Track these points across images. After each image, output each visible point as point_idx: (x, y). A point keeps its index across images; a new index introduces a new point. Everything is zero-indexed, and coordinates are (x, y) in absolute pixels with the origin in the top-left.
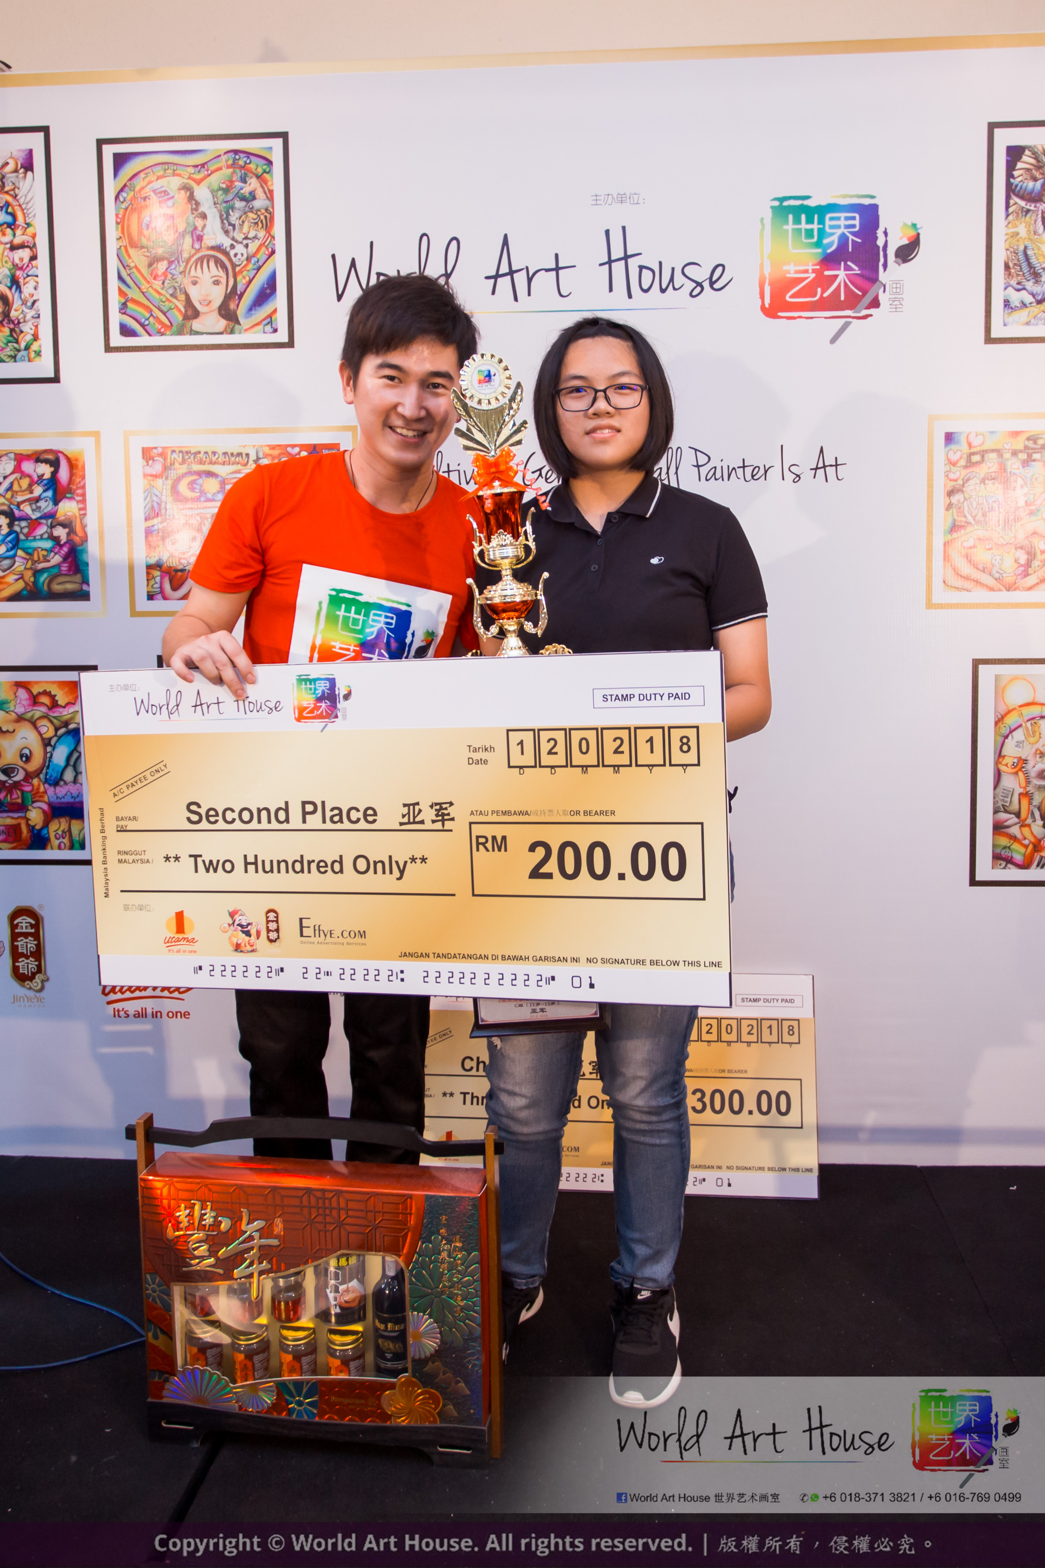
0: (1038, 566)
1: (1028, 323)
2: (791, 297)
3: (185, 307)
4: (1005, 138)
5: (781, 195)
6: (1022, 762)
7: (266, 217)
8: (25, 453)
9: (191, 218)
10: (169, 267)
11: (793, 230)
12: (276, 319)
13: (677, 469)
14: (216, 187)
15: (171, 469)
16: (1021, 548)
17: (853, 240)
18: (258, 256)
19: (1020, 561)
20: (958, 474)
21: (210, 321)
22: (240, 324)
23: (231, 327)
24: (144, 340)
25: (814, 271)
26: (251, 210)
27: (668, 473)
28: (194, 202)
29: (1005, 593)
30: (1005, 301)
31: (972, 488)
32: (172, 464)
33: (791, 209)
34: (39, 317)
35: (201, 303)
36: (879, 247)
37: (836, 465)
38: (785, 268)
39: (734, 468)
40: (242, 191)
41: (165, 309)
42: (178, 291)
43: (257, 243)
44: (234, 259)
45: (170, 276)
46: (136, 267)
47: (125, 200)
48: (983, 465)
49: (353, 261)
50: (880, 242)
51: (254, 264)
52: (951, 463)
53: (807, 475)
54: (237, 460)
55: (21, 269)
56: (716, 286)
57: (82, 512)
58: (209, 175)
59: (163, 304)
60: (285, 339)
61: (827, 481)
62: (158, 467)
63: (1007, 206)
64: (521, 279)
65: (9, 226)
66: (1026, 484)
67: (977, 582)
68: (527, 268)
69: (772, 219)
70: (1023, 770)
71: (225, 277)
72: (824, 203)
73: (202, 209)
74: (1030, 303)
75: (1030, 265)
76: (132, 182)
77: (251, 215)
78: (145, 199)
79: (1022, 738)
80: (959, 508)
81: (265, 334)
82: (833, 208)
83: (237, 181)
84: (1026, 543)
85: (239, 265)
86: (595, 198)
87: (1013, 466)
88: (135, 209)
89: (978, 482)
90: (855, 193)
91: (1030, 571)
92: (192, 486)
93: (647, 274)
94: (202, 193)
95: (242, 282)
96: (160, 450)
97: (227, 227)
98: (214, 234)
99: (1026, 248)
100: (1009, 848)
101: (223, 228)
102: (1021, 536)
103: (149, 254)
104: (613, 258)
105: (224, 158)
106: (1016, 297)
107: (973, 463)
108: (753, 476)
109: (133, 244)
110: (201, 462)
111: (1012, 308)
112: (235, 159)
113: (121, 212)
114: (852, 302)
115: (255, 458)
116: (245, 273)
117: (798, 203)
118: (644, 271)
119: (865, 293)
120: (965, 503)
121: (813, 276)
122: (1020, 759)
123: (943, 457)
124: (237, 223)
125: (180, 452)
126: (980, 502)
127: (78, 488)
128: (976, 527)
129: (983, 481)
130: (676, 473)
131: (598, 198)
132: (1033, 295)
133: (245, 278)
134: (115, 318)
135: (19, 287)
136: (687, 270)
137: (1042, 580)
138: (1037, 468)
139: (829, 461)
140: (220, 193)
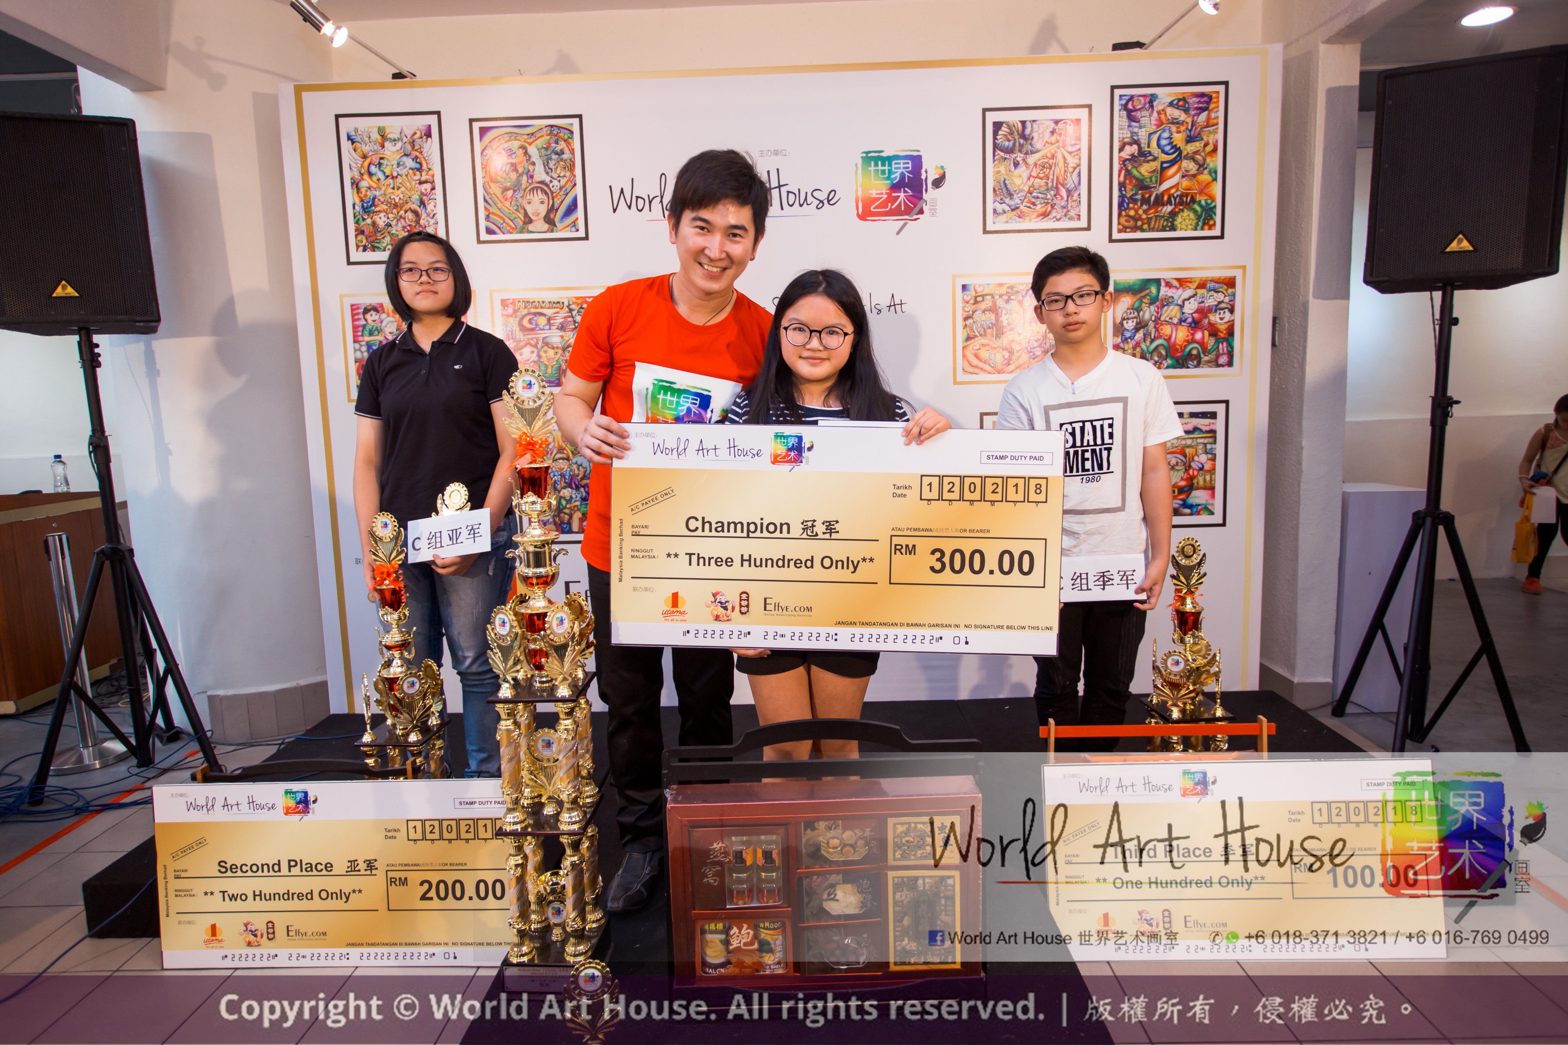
0: (1015, 359)
1: (1007, 222)
4: (992, 117)
5: (867, 150)
7: (570, 164)
9: (526, 165)
12: (578, 224)
14: (540, 147)
15: (518, 312)
16: (1006, 349)
18: (567, 187)
20: (970, 308)
21: (540, 225)
24: (500, 237)
26: (561, 160)
28: (527, 155)
29: (996, 375)
32: (519, 308)
33: (873, 158)
34: (437, 223)
37: (901, 304)
40: (556, 149)
41: (512, 218)
43: (565, 180)
46: (494, 194)
47: (486, 155)
48: (983, 303)
49: (622, 190)
50: (923, 177)
51: (564, 192)
52: (965, 303)
53: (885, 310)
54: (557, 306)
55: (426, 195)
56: (831, 203)
58: (536, 140)
59: (511, 215)
60: (584, 235)
61: (896, 313)
62: (510, 311)
63: (994, 156)
65: (418, 170)
67: (982, 369)
72: (891, 154)
73: (532, 159)
75: (1007, 189)
76: (491, 144)
77: (561, 163)
78: (498, 154)
81: (571, 233)
82: (896, 157)
83: (552, 143)
86: (760, 152)
90: (909, 149)
92: (530, 321)
93: (791, 196)
94: (532, 150)
95: (557, 202)
96: (511, 300)
97: (548, 170)
101: (545, 171)
102: (1005, 342)
103: (501, 186)
105: (545, 130)
106: (1000, 208)
107: (978, 302)
109: (492, 180)
110: (536, 307)
112: (551, 130)
113: (485, 161)
114: (908, 211)
115: (567, 305)
117: (876, 154)
118: (790, 194)
119: (915, 205)
121: (886, 196)
123: (961, 298)
124: (553, 168)
125: (523, 302)
131: (763, 152)
134: (483, 224)
135: (425, 206)
136: (814, 194)
137: (1018, 368)
138: (1014, 304)
139: (897, 301)
140: (543, 150)
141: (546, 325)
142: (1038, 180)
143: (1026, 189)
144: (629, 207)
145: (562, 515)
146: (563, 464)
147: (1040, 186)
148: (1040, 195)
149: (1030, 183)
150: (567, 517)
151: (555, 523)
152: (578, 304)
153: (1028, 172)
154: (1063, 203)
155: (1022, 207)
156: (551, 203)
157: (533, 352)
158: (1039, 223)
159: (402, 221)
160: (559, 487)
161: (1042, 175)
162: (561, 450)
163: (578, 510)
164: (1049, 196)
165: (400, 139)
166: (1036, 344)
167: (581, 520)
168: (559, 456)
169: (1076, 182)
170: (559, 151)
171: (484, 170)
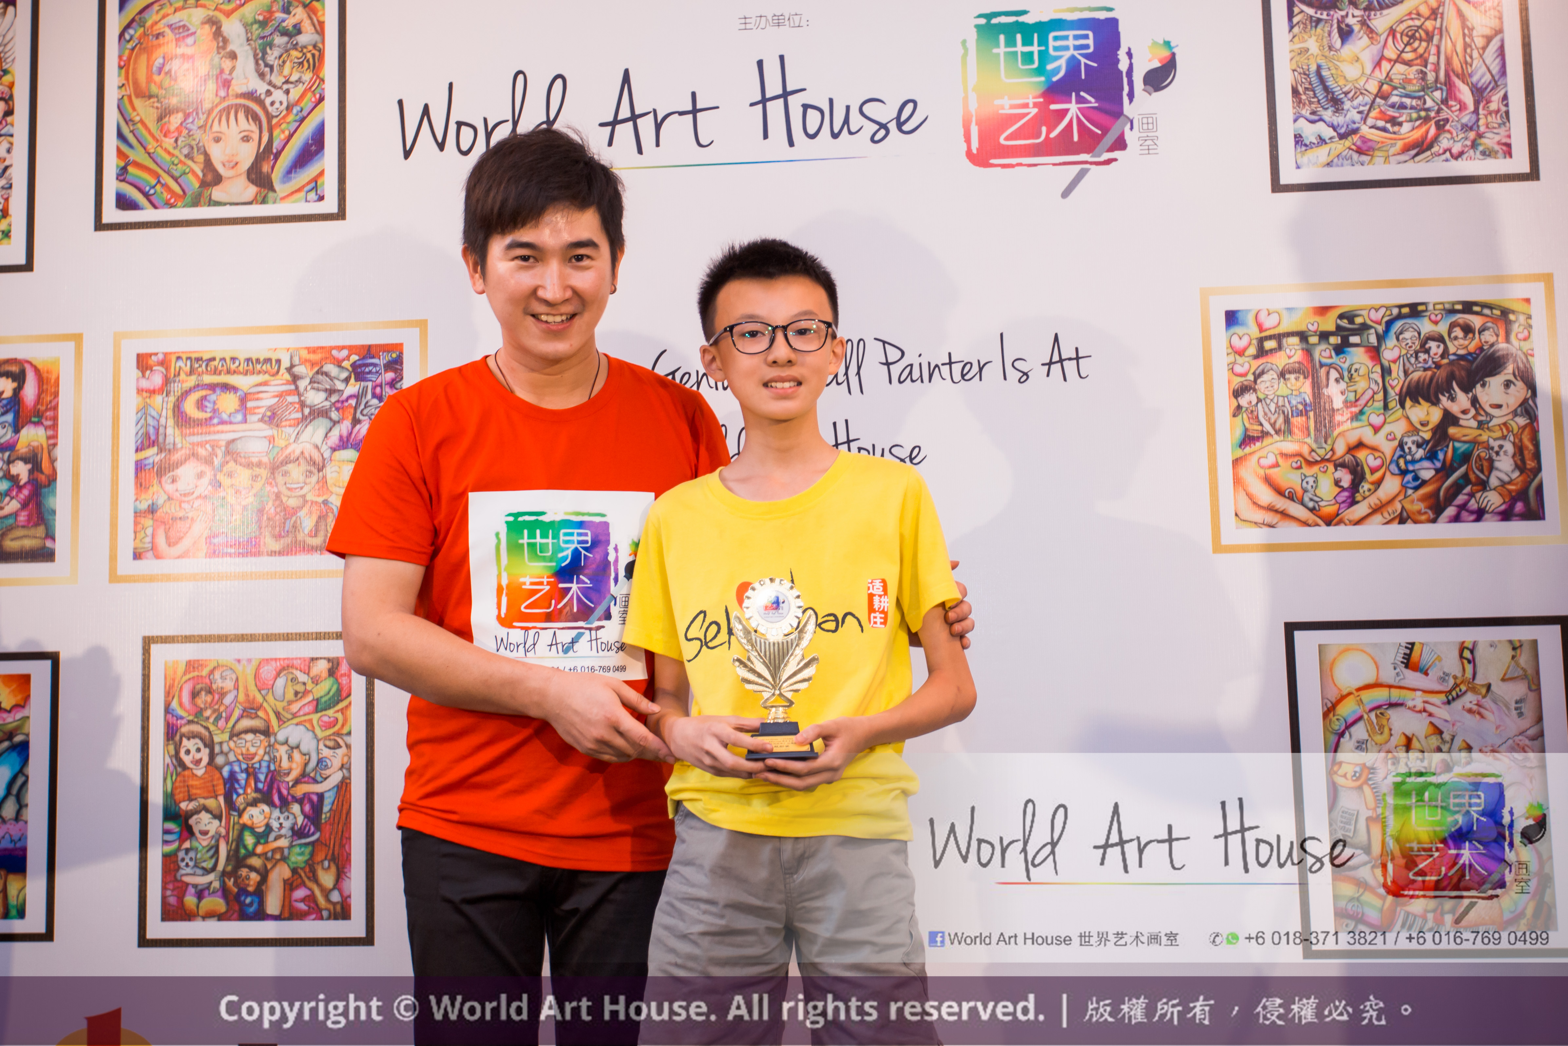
0: (1369, 490)
1: (1329, 164)
2: (1006, 139)
3: (203, 171)
5: (987, 11)
6: (1366, 771)
7: (313, 55)
9: (217, 59)
10: (185, 120)
11: (1006, 53)
12: (323, 183)
13: (859, 368)
14: (250, 20)
15: (174, 382)
17: (1086, 64)
18: (302, 105)
19: (1342, 484)
20: (1247, 366)
22: (274, 191)
23: (263, 194)
24: (148, 214)
25: (1035, 105)
26: (295, 47)
27: (846, 374)
28: (221, 39)
29: (1324, 529)
30: (1295, 136)
31: (1268, 384)
32: (177, 375)
33: (1003, 28)
34: (10, 187)
35: (224, 165)
36: (1121, 72)
37: (1077, 358)
38: (997, 102)
39: (937, 366)
40: (284, 24)
41: (177, 174)
43: (301, 88)
44: (270, 109)
45: (185, 132)
46: (142, 122)
47: (131, 38)
48: (1280, 354)
49: (426, 107)
50: (1123, 66)
51: (297, 115)
52: (1236, 352)
53: (1038, 373)
54: (264, 367)
56: (906, 128)
57: (52, 441)
58: (242, 5)
59: (175, 167)
60: (334, 209)
61: (1065, 380)
62: (157, 380)
63: (1291, 15)
64: (646, 125)
66: (1342, 378)
67: (1284, 514)
68: (655, 111)
69: (977, 40)
70: (1370, 782)
71: (258, 131)
72: (1045, 19)
73: (231, 47)
74: (1331, 138)
75: (1326, 89)
76: (143, 15)
77: (294, 53)
78: (157, 36)
79: (1365, 736)
80: (1252, 411)
81: (307, 204)
82: (1058, 24)
83: (278, 11)
84: (1348, 458)
85: (277, 116)
86: (743, 21)
87: (1323, 354)
88: (145, 48)
89: (1275, 376)
90: (1086, 6)
91: (1358, 497)
92: (201, 404)
93: (813, 117)
94: (233, 28)
95: (279, 137)
96: (161, 357)
97: (263, 68)
98: (246, 78)
99: (1319, 67)
100: (1358, 899)
101: (257, 71)
102: (1341, 449)
103: (159, 105)
104: (768, 96)
106: (1310, 132)
107: (1267, 352)
108: (963, 376)
109: (139, 93)
110: (216, 372)
111: (1306, 145)
113: (127, 53)
114: (1089, 142)
115: (288, 365)
116: (284, 126)
117: (1011, 19)
118: (809, 111)
119: (1105, 130)
120: (1259, 405)
121: (1034, 111)
122: (1364, 765)
123: (1224, 344)
124: (276, 63)
125: (187, 358)
126: (1280, 404)
127: (47, 411)
128: (1276, 437)
129: (1282, 375)
130: (858, 373)
131: (748, 21)
132: (1334, 128)
133: (283, 132)
134: (111, 185)
136: (866, 109)
137: (1376, 510)
138: (1358, 357)
139: (1067, 353)
140: (255, 26)
141: (237, 411)
142: (1400, 68)
143: (1373, 87)
144: (441, 146)
145: (244, 872)
146: (254, 745)
147: (1408, 81)
148: (1408, 101)
149: (1380, 75)
150: (254, 877)
151: (224, 891)
152: (313, 364)
153: (1375, 49)
154: (1466, 118)
155: (1365, 130)
157: (201, 475)
158: (1410, 164)
160: (240, 801)
161: (1408, 56)
163: (284, 859)
164: (1429, 103)
166: (1420, 453)
167: (289, 886)
169: (1495, 68)
170: (291, 28)
171: (123, 71)
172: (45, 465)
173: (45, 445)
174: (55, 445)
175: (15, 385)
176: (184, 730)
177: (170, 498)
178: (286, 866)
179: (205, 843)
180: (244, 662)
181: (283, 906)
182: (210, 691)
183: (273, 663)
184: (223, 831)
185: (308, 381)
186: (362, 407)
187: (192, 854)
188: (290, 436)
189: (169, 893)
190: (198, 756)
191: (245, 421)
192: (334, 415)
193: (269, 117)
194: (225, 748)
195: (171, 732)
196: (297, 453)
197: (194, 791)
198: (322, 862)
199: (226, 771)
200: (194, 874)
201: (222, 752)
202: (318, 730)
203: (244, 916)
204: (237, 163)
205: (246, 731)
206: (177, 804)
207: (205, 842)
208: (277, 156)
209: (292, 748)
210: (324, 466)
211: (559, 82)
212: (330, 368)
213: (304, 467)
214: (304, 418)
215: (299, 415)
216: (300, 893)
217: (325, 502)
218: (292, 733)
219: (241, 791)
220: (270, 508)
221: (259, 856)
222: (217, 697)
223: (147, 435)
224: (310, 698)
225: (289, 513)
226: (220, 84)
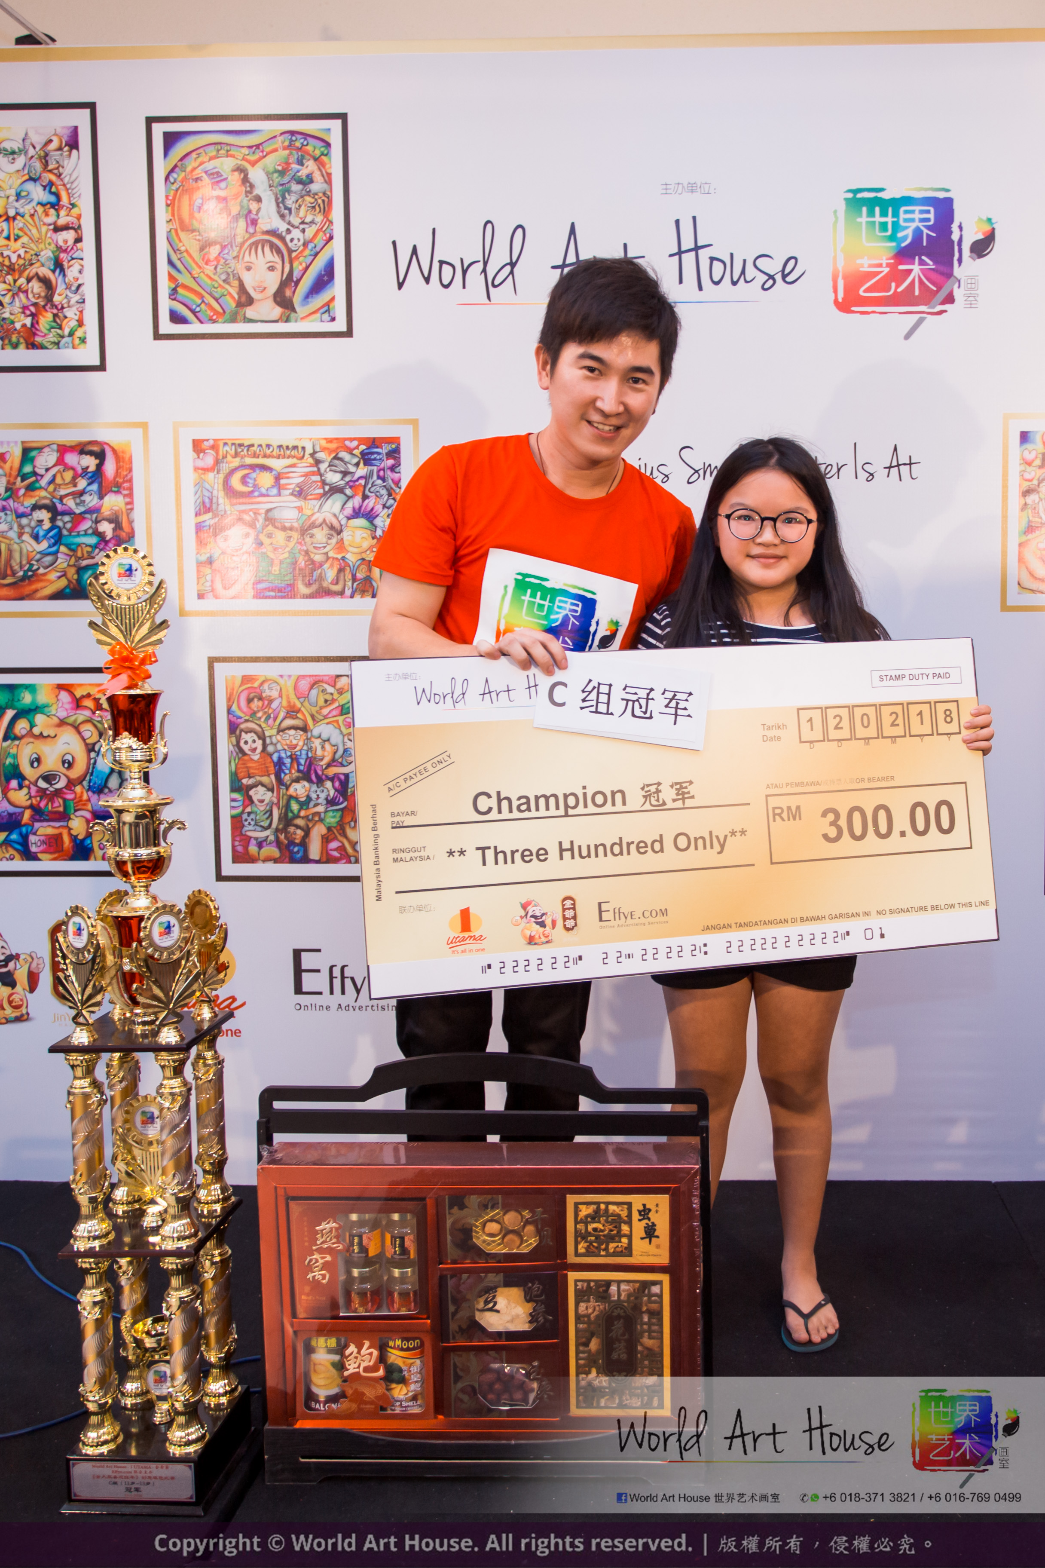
2: (865, 291)
3: (238, 294)
5: (854, 187)
7: (323, 201)
8: (68, 444)
11: (867, 222)
12: (334, 307)
14: (271, 169)
15: (223, 463)
17: (928, 235)
18: (316, 242)
20: (1034, 474)
21: (266, 308)
22: (296, 312)
24: (195, 327)
25: (888, 265)
26: (308, 193)
32: (225, 457)
34: (84, 302)
36: (953, 242)
37: (911, 463)
38: (859, 261)
40: (299, 174)
41: (217, 296)
42: (231, 276)
43: (314, 228)
44: (290, 245)
45: (222, 261)
46: (187, 251)
47: (175, 181)
49: (415, 248)
50: (955, 237)
51: (312, 250)
52: (1026, 463)
53: (881, 474)
54: (293, 453)
55: (65, 251)
56: (788, 279)
57: (129, 507)
58: (264, 157)
59: (216, 290)
60: (344, 328)
61: (900, 480)
62: (209, 460)
65: (53, 206)
69: (846, 211)
71: (280, 263)
72: (898, 196)
73: (256, 192)
76: (184, 161)
77: (308, 199)
78: (197, 180)
81: (323, 323)
82: (908, 201)
83: (293, 163)
86: (664, 187)
88: (187, 190)
90: (931, 186)
92: (244, 480)
93: (718, 267)
94: (257, 175)
95: (298, 268)
96: (211, 442)
97: (283, 211)
98: (270, 218)
101: (279, 212)
103: (200, 238)
104: (683, 249)
105: (280, 139)
109: (185, 227)
110: (255, 456)
112: (291, 141)
113: (172, 193)
114: (927, 297)
115: (311, 451)
116: (301, 259)
117: (871, 195)
118: (715, 263)
119: (939, 288)
121: (887, 270)
123: (1018, 456)
124: (293, 207)
125: (233, 444)
127: (124, 482)
131: (668, 187)
133: (301, 264)
134: (165, 305)
135: (62, 270)
136: (758, 262)
139: (903, 459)
140: (276, 175)
141: (273, 487)
144: (427, 280)
145: (292, 829)
146: (295, 738)
150: (300, 833)
151: (278, 843)
152: (330, 451)
156: (287, 269)
157: (247, 535)
159: (22, 296)
160: (287, 779)
162: (292, 712)
163: (321, 820)
165: (23, 151)
167: (326, 840)
168: (289, 722)
170: (304, 178)
171: (170, 208)
172: (125, 524)
173: (124, 510)
174: (132, 509)
175: (97, 461)
176: (243, 726)
177: (223, 553)
178: (323, 826)
179: (262, 809)
180: (285, 678)
181: (322, 853)
182: (261, 698)
183: (308, 679)
184: (275, 800)
185: (326, 465)
186: (370, 486)
187: (252, 816)
188: (314, 506)
189: (237, 843)
190: (254, 746)
191: (279, 495)
192: (348, 492)
193: (290, 251)
194: (274, 740)
195: (233, 728)
196: (321, 520)
197: (252, 771)
198: (349, 823)
199: (275, 757)
200: (255, 831)
201: (272, 743)
202: (343, 728)
203: (293, 860)
204: (265, 288)
205: (290, 728)
206: (240, 780)
207: (262, 807)
208: (297, 283)
209: (325, 741)
210: (341, 531)
211: (520, 231)
212: (343, 455)
213: (326, 530)
214: (325, 494)
215: (321, 491)
216: (334, 845)
217: (343, 558)
218: (323, 729)
219: (287, 771)
220: (302, 563)
221: (303, 818)
222: (266, 702)
223: (204, 503)
224: (336, 705)
225: (315, 566)
226: (249, 222)
